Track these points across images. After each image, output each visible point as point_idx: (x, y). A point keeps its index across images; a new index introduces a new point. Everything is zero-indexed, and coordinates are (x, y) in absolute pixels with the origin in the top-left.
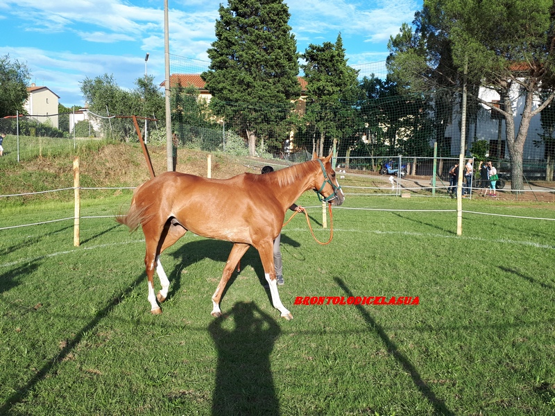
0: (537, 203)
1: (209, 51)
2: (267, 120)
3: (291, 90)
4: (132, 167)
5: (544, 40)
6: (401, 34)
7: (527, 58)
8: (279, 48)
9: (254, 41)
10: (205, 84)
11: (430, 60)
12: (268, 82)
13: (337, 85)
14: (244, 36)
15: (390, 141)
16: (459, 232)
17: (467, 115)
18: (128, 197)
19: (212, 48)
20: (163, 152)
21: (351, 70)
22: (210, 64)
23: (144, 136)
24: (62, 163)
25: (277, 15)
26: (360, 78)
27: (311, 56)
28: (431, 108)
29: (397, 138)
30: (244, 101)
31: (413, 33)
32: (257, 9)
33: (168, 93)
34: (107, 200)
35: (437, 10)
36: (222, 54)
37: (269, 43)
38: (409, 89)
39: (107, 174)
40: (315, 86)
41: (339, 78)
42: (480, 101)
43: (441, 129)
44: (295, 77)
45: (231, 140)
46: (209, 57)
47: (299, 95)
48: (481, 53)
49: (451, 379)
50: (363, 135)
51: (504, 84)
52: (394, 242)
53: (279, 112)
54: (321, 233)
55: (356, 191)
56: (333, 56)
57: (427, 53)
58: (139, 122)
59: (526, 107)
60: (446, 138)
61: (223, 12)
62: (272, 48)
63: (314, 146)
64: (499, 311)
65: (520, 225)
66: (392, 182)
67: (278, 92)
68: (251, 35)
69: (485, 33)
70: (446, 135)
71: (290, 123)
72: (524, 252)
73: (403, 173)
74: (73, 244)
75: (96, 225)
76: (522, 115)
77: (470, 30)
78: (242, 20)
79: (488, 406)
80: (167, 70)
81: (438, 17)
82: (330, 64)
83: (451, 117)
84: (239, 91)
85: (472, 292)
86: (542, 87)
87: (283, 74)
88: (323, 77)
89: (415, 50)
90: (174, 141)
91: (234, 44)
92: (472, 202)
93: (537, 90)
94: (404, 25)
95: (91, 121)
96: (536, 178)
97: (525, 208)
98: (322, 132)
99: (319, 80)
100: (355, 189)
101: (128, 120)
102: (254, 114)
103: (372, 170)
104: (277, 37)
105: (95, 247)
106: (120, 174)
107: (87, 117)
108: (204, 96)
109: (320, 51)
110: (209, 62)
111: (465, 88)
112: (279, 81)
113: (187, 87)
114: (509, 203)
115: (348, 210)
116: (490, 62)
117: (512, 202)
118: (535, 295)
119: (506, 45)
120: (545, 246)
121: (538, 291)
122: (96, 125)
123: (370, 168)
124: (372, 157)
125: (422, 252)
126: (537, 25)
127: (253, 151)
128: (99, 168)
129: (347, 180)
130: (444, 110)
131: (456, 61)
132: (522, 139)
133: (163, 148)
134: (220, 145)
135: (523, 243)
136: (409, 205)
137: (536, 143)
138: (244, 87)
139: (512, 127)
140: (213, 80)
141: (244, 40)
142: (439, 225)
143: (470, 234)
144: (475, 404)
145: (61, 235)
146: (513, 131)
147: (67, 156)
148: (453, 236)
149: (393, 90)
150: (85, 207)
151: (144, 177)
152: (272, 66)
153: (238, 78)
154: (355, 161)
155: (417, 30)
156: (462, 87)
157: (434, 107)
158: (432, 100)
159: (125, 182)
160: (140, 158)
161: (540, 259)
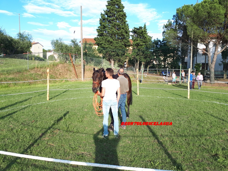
0: (220, 87)
1: (97, 30)
2: (118, 55)
3: (127, 44)
4: (69, 72)
5: (222, 26)
6: (168, 23)
7: (216, 32)
8: (123, 29)
9: (113, 26)
10: (95, 42)
11: (179, 33)
12: (119, 41)
13: (144, 42)
14: (110, 24)
15: (164, 63)
16: (189, 97)
17: (193, 54)
18: (67, 83)
19: (98, 28)
20: (80, 67)
21: (149, 36)
22: (97, 35)
23: (73, 61)
24: (43, 70)
25: (122, 16)
26: (153, 40)
27: (134, 32)
28: (179, 51)
29: (167, 62)
30: (110, 48)
31: (172, 23)
32: (115, 14)
33: (82, 45)
34: (60, 84)
35: (182, 15)
36: (101, 31)
37: (119, 27)
38: (171, 44)
39: (60, 74)
40: (136, 43)
41: (145, 40)
42: (198, 48)
43: (183, 59)
44: (128, 39)
45: (105, 63)
46: (97, 32)
47: (130, 46)
48: (198, 30)
49: (181, 151)
50: (154, 61)
51: (207, 42)
52: (164, 101)
53: (122, 52)
54: (137, 97)
55: (151, 82)
56: (142, 32)
57: (178, 30)
58: (71, 56)
59: (215, 51)
60: (185, 62)
61: (102, 16)
62: (120, 29)
63: (135, 65)
64: (201, 127)
65: (212, 95)
66: (164, 78)
67: (122, 45)
68: (112, 24)
69: (200, 23)
70: (185, 61)
71: (127, 56)
72: (213, 106)
73: (169, 75)
74: (47, 99)
75: (55, 93)
76: (214, 54)
77: (194, 22)
78: (109, 18)
79: (194, 161)
80: (82, 37)
81: (182, 17)
82: (141, 34)
83: (187, 54)
84: (108, 44)
85: (191, 119)
86: (222, 43)
88: (139, 39)
89: (173, 29)
90: (84, 63)
91: (106, 27)
94: (169, 20)
95: (54, 55)
96: (220, 78)
97: (215, 89)
98: (138, 59)
99: (137, 40)
100: (150, 81)
101: (68, 55)
102: (113, 53)
103: (157, 74)
104: (122, 25)
105: (54, 101)
106: (64, 74)
107: (53, 54)
108: (95, 46)
109: (138, 30)
110: (97, 34)
111: (192, 44)
112: (122, 41)
113: (89, 43)
115: (148, 89)
116: (202, 34)
117: (210, 86)
119: (208, 27)
120: (221, 103)
121: (217, 120)
122: (56, 56)
123: (156, 73)
124: (157, 69)
125: (174, 105)
126: (220, 20)
127: (113, 66)
128: (57, 72)
129: (148, 78)
130: (185, 52)
131: (188, 33)
132: (214, 63)
133: (80, 65)
134: (101, 64)
135: (213, 102)
136: (171, 87)
137: (220, 64)
138: (110, 43)
139: (210, 58)
140: (98, 40)
141: (110, 25)
142: (181, 95)
143: (193, 98)
144: (189, 160)
145: (43, 96)
146: (210, 60)
147: (46, 68)
148: (186, 99)
149: (165, 44)
150: (51, 86)
151: (73, 75)
152: (120, 36)
153: (107, 40)
154: (151, 71)
155: (174, 22)
156: (191, 43)
157: (180, 50)
158: (180, 48)
159: (66, 78)
160: (72, 69)
161: (219, 108)
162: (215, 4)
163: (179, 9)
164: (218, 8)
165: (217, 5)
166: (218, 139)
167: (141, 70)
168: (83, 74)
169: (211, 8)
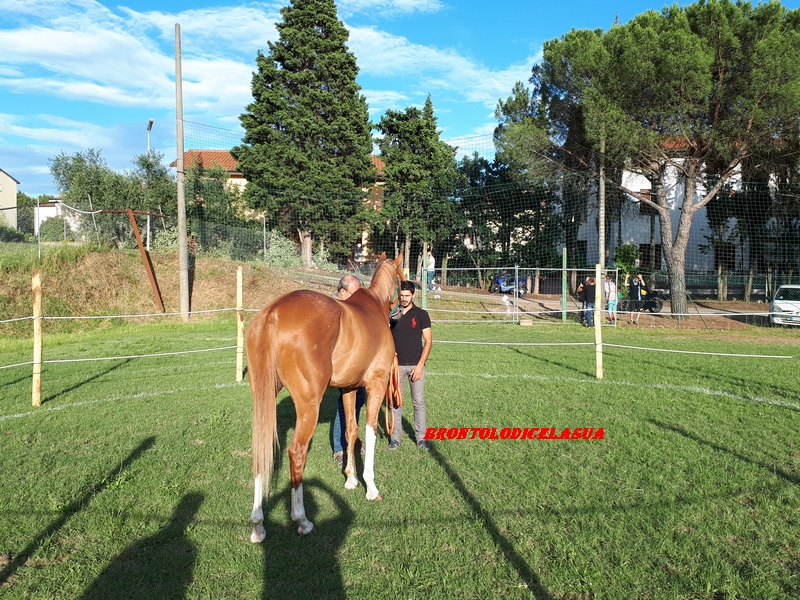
0: (707, 331)
1: (243, 117)
2: (329, 217)
3: (362, 174)
4: (126, 286)
5: (706, 109)
6: (514, 97)
7: (684, 132)
8: (344, 115)
9: (306, 104)
10: (237, 164)
11: (554, 133)
12: (329, 162)
13: (427, 168)
14: (294, 97)
15: (503, 246)
16: (600, 374)
17: (606, 210)
18: (120, 331)
19: (246, 113)
20: (174, 263)
21: (446, 146)
22: (244, 136)
23: (145, 239)
24: (19, 279)
25: (341, 68)
26: (459, 158)
27: (391, 126)
28: (557, 200)
29: (512, 241)
30: (294, 188)
31: (531, 96)
32: (312, 59)
33: (181, 176)
34: (89, 335)
35: (564, 65)
36: (261, 120)
37: (329, 108)
38: (526, 174)
39: (89, 296)
40: (396, 169)
41: (430, 158)
42: (623, 191)
43: (572, 230)
44: (367, 156)
45: (276, 245)
46: (243, 126)
47: (373, 181)
48: (623, 125)
50: (464, 237)
51: (656, 166)
52: (508, 390)
53: (345, 204)
55: (457, 317)
56: (419, 128)
57: (549, 124)
58: (138, 219)
59: (685, 198)
60: (579, 242)
61: (262, 63)
62: (333, 115)
63: (397, 253)
64: (655, 488)
65: (684, 363)
66: (507, 304)
67: (344, 176)
68: (304, 96)
69: (628, 97)
71: (362, 220)
72: (689, 402)
73: (522, 291)
74: (31, 403)
75: (69, 374)
76: (681, 209)
77: (608, 93)
78: (290, 74)
80: (180, 144)
81: (562, 74)
82: (416, 138)
83: (585, 212)
84: (287, 174)
85: (617, 460)
86: (706, 171)
87: (350, 150)
88: (406, 156)
89: (533, 120)
90: (190, 247)
91: (279, 108)
92: (619, 331)
93: (700, 175)
94: (518, 84)
95: (67, 218)
96: (704, 297)
97: (690, 338)
98: (406, 230)
99: (401, 161)
100: (455, 314)
101: (122, 216)
102: (310, 208)
103: (479, 286)
104: (341, 99)
105: (64, 406)
106: (109, 295)
107: (60, 213)
108: (235, 181)
109: (402, 119)
110: (242, 133)
111: (602, 173)
112: (344, 161)
113: (212, 168)
114: (669, 331)
115: (446, 345)
116: (637, 137)
117: (673, 330)
118: (704, 463)
119: (655, 113)
120: (717, 393)
121: (708, 458)
122: (74, 223)
123: (475, 283)
124: (478, 268)
125: (548, 403)
126: (696, 88)
127: (309, 259)
128: (76, 287)
129: (445, 301)
130: (576, 203)
131: (590, 135)
132: (683, 242)
133: (174, 257)
134: (260, 252)
135: (689, 388)
136: (531, 335)
137: (703, 248)
138: (295, 169)
139: (668, 226)
140: (249, 158)
141: (294, 101)
142: (571, 364)
143: (615, 376)
145: (13, 390)
146: (670, 232)
147: (28, 269)
148: (592, 380)
149: (504, 176)
150: (52, 346)
151: (145, 299)
152: (334, 140)
153: (286, 156)
154: (455, 275)
155: (535, 91)
156: (598, 171)
157: (561, 197)
158: (558, 189)
159: (116, 310)
160: (138, 271)
161: (711, 411)
162: (679, 32)
163: (552, 45)
164: (688, 45)
165: (686, 37)
166: (720, 532)
167: (419, 272)
168: (187, 291)
169: (665, 46)
